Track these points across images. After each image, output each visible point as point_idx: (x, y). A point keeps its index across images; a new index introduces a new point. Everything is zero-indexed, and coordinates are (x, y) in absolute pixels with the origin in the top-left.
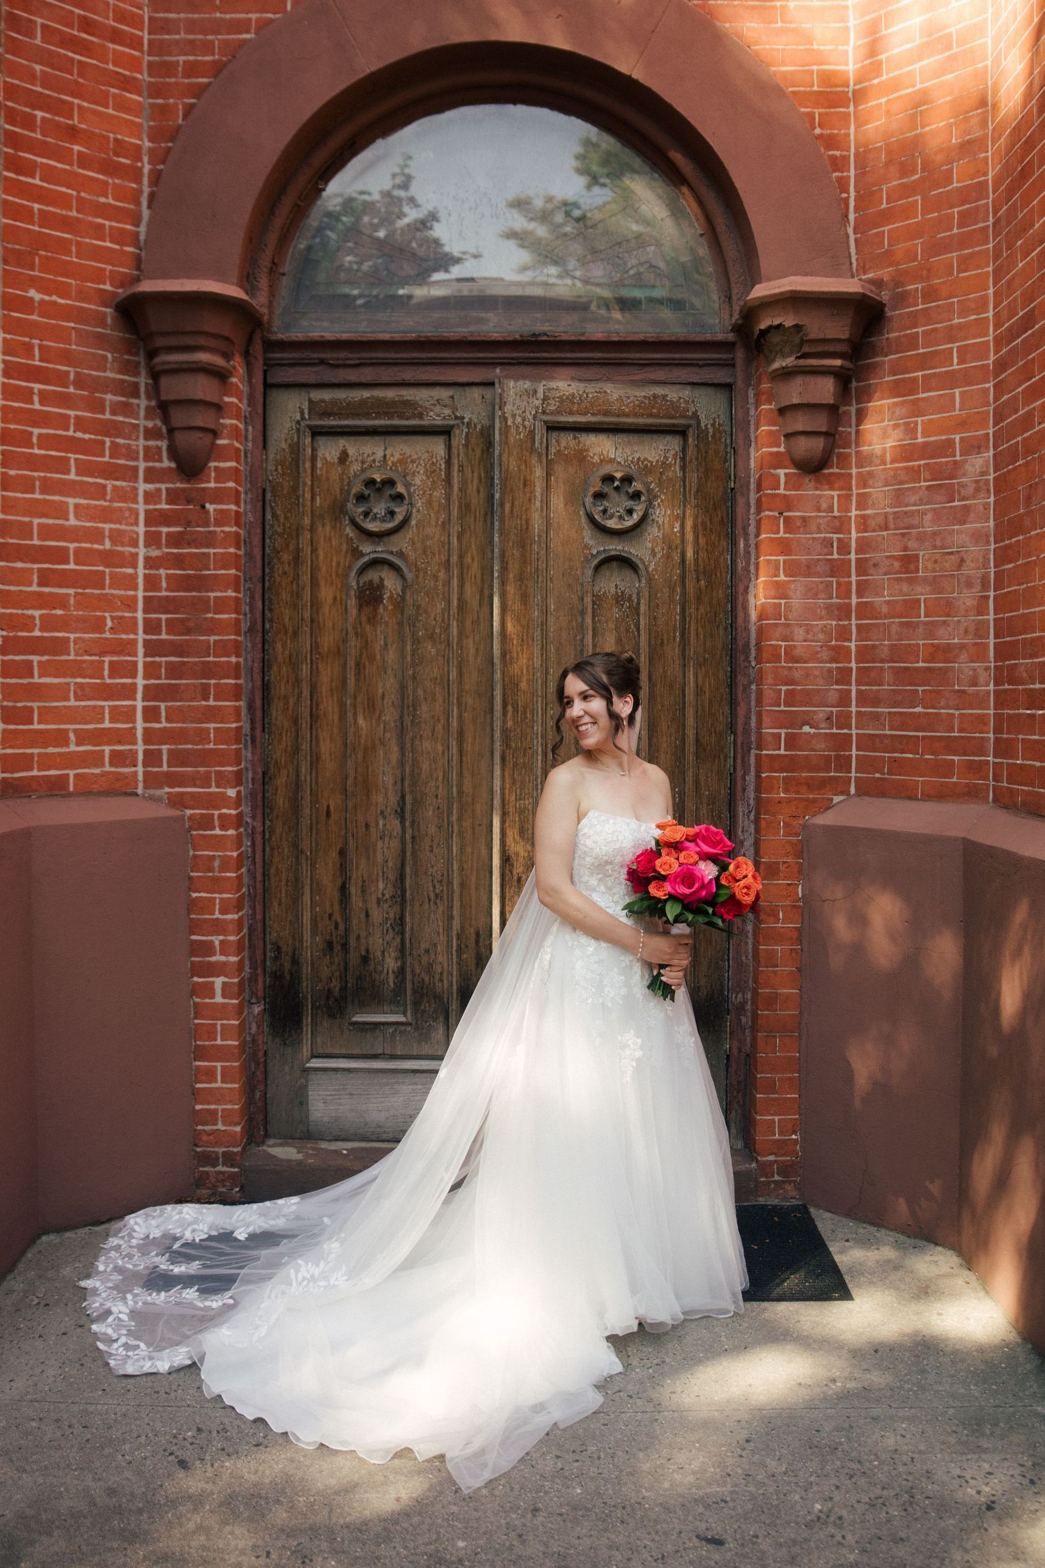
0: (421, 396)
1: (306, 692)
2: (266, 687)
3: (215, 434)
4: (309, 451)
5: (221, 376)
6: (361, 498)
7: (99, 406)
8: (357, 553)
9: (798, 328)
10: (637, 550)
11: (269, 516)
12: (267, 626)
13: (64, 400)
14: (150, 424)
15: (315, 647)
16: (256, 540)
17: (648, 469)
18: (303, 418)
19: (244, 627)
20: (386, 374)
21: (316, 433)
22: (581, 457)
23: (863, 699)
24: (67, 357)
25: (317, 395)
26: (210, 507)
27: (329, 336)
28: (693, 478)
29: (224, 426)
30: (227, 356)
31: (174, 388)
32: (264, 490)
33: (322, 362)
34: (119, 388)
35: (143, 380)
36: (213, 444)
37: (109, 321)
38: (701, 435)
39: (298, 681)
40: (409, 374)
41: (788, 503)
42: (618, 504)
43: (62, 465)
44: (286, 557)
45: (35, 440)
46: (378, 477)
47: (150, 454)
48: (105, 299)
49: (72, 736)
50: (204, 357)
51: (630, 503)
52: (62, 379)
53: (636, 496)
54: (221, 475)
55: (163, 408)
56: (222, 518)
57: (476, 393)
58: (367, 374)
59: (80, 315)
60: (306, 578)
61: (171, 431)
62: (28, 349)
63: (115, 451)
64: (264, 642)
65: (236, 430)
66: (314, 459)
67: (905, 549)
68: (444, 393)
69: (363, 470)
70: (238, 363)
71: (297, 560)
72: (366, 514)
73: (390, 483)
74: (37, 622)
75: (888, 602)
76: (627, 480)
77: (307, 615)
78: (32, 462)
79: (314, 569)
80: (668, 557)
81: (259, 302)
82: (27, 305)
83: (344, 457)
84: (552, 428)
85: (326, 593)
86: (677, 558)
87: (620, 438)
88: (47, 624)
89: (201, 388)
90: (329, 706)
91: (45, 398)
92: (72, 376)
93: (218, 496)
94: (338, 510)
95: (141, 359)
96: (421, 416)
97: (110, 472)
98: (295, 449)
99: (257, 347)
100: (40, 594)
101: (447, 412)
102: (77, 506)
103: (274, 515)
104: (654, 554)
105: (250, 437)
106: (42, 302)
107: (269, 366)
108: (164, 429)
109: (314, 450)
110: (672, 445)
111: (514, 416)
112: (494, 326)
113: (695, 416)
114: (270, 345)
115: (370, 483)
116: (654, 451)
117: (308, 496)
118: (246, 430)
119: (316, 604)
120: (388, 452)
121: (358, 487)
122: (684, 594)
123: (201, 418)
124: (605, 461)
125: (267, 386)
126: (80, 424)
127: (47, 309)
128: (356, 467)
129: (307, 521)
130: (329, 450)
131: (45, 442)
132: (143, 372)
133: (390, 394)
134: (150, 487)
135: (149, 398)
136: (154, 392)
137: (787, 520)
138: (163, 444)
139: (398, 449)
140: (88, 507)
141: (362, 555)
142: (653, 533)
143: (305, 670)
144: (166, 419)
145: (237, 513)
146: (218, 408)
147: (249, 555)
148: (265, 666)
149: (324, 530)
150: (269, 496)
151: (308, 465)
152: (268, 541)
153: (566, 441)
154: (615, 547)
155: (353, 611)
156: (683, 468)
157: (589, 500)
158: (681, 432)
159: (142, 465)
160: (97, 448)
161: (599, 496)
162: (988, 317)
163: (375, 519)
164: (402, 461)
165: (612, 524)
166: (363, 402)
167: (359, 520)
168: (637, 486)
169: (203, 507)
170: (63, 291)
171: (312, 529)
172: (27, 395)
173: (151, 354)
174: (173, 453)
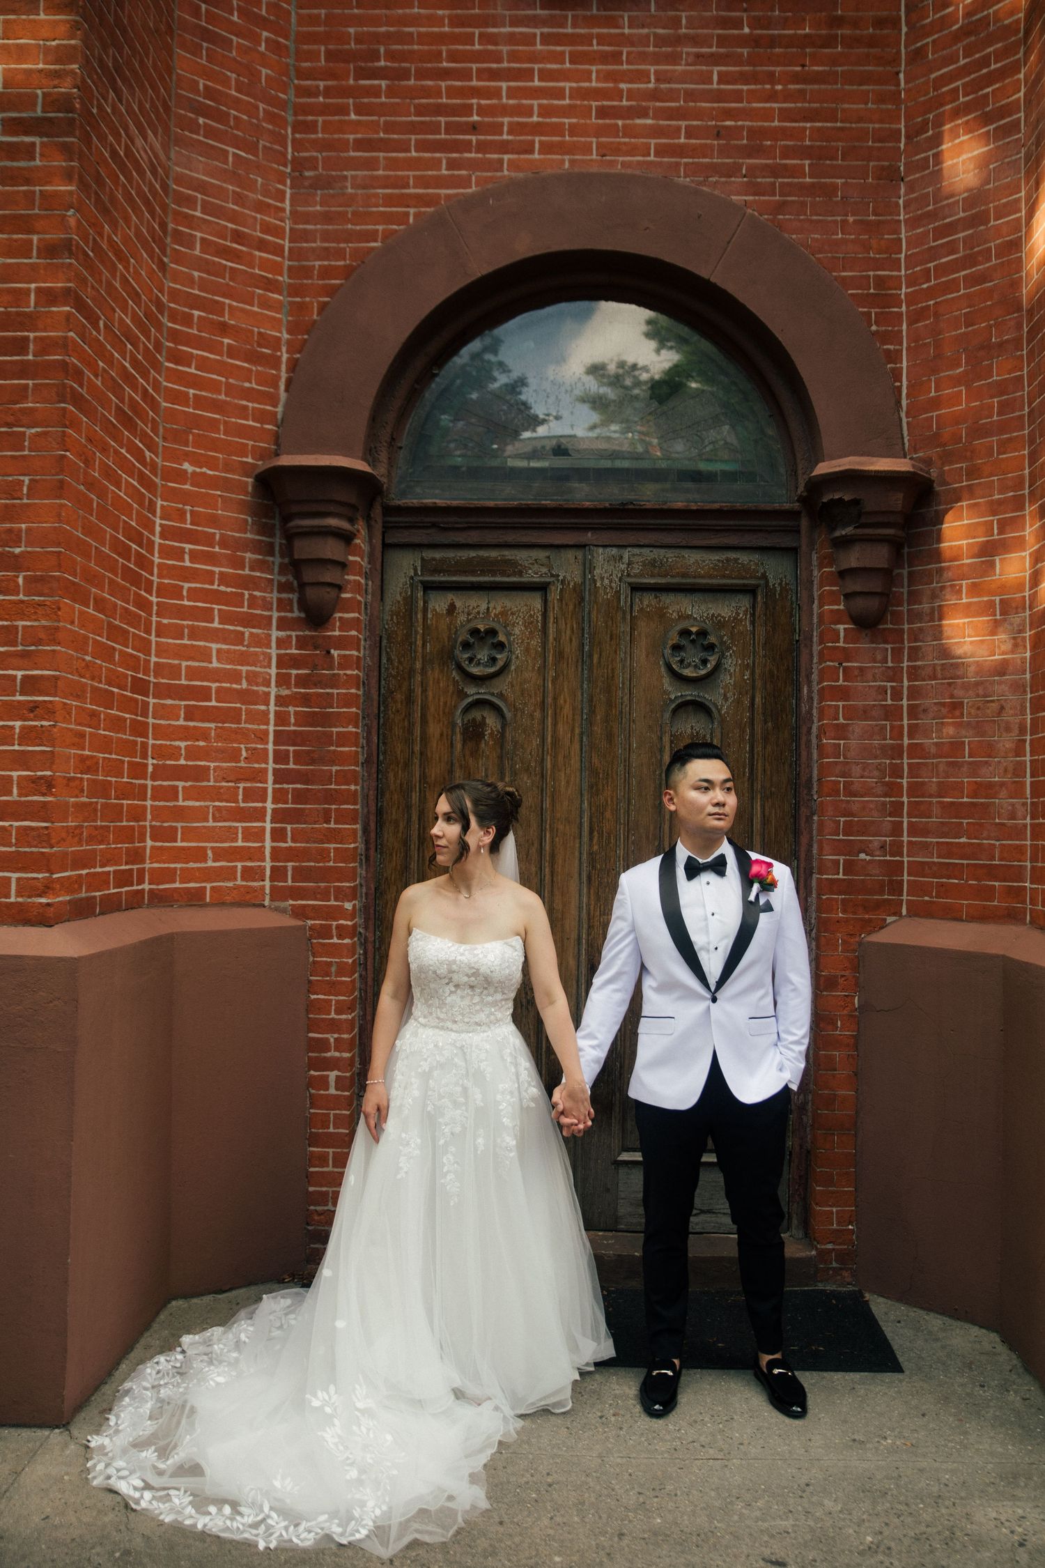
0: (521, 556)
1: (415, 817)
2: (380, 812)
3: (340, 588)
4: (421, 603)
5: (346, 538)
6: (466, 646)
7: (240, 564)
8: (462, 694)
9: (856, 502)
10: (711, 697)
11: (384, 660)
12: (381, 758)
13: (211, 558)
14: (283, 579)
15: (423, 777)
16: (374, 681)
17: (720, 624)
18: (416, 574)
19: (361, 759)
20: (491, 537)
21: (428, 587)
22: (661, 614)
23: (913, 830)
24: (213, 521)
25: (429, 554)
26: (335, 653)
27: (440, 502)
28: (761, 632)
29: (348, 582)
30: (351, 520)
31: (307, 549)
32: (381, 637)
33: (434, 525)
34: (256, 547)
35: (278, 541)
36: (338, 597)
37: (250, 489)
38: (770, 593)
39: (408, 807)
40: (511, 537)
41: (847, 655)
42: (693, 656)
43: (207, 615)
44: (399, 696)
45: (185, 593)
46: (482, 628)
47: (282, 605)
48: (245, 469)
49: (210, 853)
50: (333, 522)
51: (703, 655)
52: (209, 540)
53: (710, 648)
54: (345, 624)
55: (295, 566)
56: (345, 663)
57: (570, 554)
58: (474, 537)
59: (226, 485)
60: (418, 715)
61: (302, 586)
62: (181, 515)
63: (253, 602)
64: (378, 772)
65: (357, 587)
66: (425, 610)
67: (952, 696)
68: (541, 554)
69: (469, 621)
70: (361, 526)
71: (409, 700)
72: (471, 660)
73: (492, 632)
74: (183, 752)
75: (936, 744)
76: (703, 633)
77: (417, 748)
78: (182, 612)
79: (424, 708)
80: (738, 702)
81: (380, 472)
82: (181, 476)
83: (452, 608)
84: (636, 588)
85: (434, 729)
86: (747, 702)
87: (697, 597)
88: (192, 753)
89: (330, 549)
91: (194, 556)
92: (217, 537)
93: (342, 643)
94: (446, 656)
95: (277, 522)
96: (520, 574)
97: (248, 621)
98: (410, 602)
99: (377, 512)
100: (187, 728)
101: (544, 570)
102: (219, 651)
103: (389, 659)
104: (726, 699)
105: (370, 590)
106: (194, 473)
107: (386, 528)
108: (295, 583)
109: (425, 602)
110: (744, 602)
111: (602, 579)
112: (583, 495)
113: (764, 576)
114: (389, 510)
115: (474, 632)
116: (725, 609)
117: (419, 643)
118: (367, 585)
119: (424, 739)
120: (491, 605)
121: (463, 636)
122: (752, 735)
123: (329, 576)
124: (683, 617)
125: (386, 546)
126: (224, 579)
127: (197, 479)
128: (463, 618)
129: (418, 665)
130: (439, 603)
131: (193, 594)
132: (278, 533)
133: (494, 554)
134: (282, 634)
135: (282, 556)
136: (288, 550)
137: (845, 669)
138: (294, 597)
139: (500, 603)
140: (228, 651)
141: (467, 696)
142: (726, 679)
143: (415, 797)
144: (298, 575)
145: (358, 657)
146: (343, 565)
147: (367, 695)
148: (380, 793)
149: (434, 674)
150: (384, 642)
151: (420, 616)
152: (383, 682)
153: (648, 600)
154: (690, 693)
155: (459, 746)
156: (753, 623)
157: (668, 651)
158: (751, 591)
159: (275, 615)
160: (236, 600)
161: (677, 648)
162: (1024, 494)
163: (478, 664)
164: (504, 613)
165: (688, 672)
166: (470, 560)
167: (465, 664)
168: (712, 639)
169: (328, 652)
170: (211, 462)
171: (423, 671)
172: (179, 555)
173: (286, 519)
174: (303, 605)
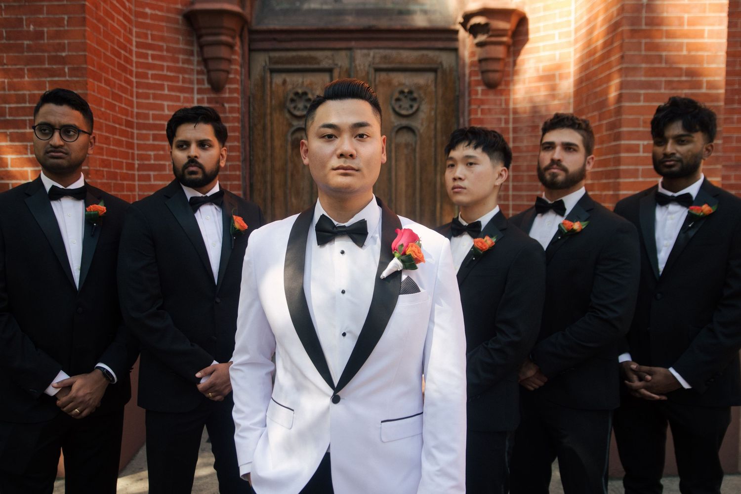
0: (319, 54)
1: (269, 187)
2: (251, 185)
3: (228, 72)
4: (269, 80)
5: (231, 46)
6: (292, 100)
7: (176, 60)
8: (291, 125)
9: (487, 25)
10: (415, 124)
11: (251, 108)
12: (252, 158)
13: (161, 58)
14: (199, 68)
15: (273, 167)
16: (246, 120)
17: (419, 87)
18: (266, 64)
19: (241, 159)
20: (303, 45)
21: (272, 71)
22: (389, 83)
23: (515, 188)
24: (162, 39)
25: (273, 54)
26: (227, 105)
27: (278, 27)
28: (440, 92)
29: (232, 69)
30: (233, 37)
31: (210, 52)
32: (249, 98)
33: (275, 39)
34: (185, 52)
35: (196, 49)
36: (227, 78)
37: (181, 22)
38: (444, 72)
39: (265, 182)
40: (314, 45)
41: (482, 102)
42: (405, 103)
43: (161, 87)
44: (259, 127)
45: (150, 76)
46: (300, 91)
47: (199, 82)
48: (178, 11)
50: (224, 38)
51: (410, 103)
52: (160, 48)
53: (414, 100)
54: (231, 91)
55: (205, 61)
56: (232, 110)
57: (343, 53)
58: (295, 45)
59: (168, 20)
60: (268, 136)
61: (209, 71)
62: (146, 36)
63: (184, 80)
64: (250, 165)
65: (236, 72)
66: (271, 83)
67: (534, 122)
68: (329, 53)
69: (293, 88)
70: (238, 41)
71: (264, 128)
72: (295, 108)
73: (305, 94)
74: (153, 157)
75: (526, 146)
76: (410, 92)
77: (269, 152)
78: (149, 86)
79: (272, 132)
80: (428, 127)
81: (246, 12)
82: (145, 15)
83: (284, 82)
84: (377, 70)
85: (277, 143)
86: (432, 126)
87: (408, 74)
88: (157, 158)
89: (223, 52)
90: (279, 193)
91: (153, 57)
92: (165, 47)
93: (230, 100)
94: (282, 106)
95: (195, 39)
96: (319, 63)
97: (182, 90)
98: (263, 79)
99: (246, 34)
100: (154, 145)
101: (330, 62)
102: (168, 106)
103: (254, 109)
104: (422, 125)
105: (243, 73)
106: (152, 14)
107: (251, 41)
108: (205, 70)
109: (271, 79)
110: (431, 76)
111: (360, 65)
112: (350, 22)
113: (441, 63)
114: (252, 32)
115: (297, 94)
116: (421, 80)
117: (269, 99)
118: (241, 71)
119: (273, 148)
120: (305, 80)
121: (291, 96)
122: (436, 143)
123: (223, 66)
124: (400, 84)
125: (250, 50)
126: (169, 69)
127: (154, 17)
128: (289, 87)
129: (268, 111)
130: (278, 79)
131: (154, 77)
132: (195, 44)
133: (305, 54)
134: (200, 96)
135: (198, 56)
136: (201, 52)
137: (482, 110)
138: (205, 77)
139: (308, 79)
140: (173, 106)
141: (293, 126)
142: (422, 115)
143: (269, 178)
144: (206, 66)
145: (238, 108)
146: (230, 61)
147: (243, 127)
148: (251, 175)
149: (276, 115)
150: (251, 100)
151: (269, 86)
152: (251, 120)
153: (383, 76)
154: (404, 122)
155: (289, 151)
156: (436, 87)
157: (393, 102)
158: (435, 70)
159: (196, 87)
160: (176, 79)
161: (398, 100)
162: (572, 19)
163: (299, 109)
164: (311, 84)
165: (404, 112)
166: (293, 58)
167: (292, 110)
168: (415, 95)
169: (223, 105)
170: (160, 9)
171: (271, 114)
172: (145, 56)
173: (199, 37)
174: (210, 81)
